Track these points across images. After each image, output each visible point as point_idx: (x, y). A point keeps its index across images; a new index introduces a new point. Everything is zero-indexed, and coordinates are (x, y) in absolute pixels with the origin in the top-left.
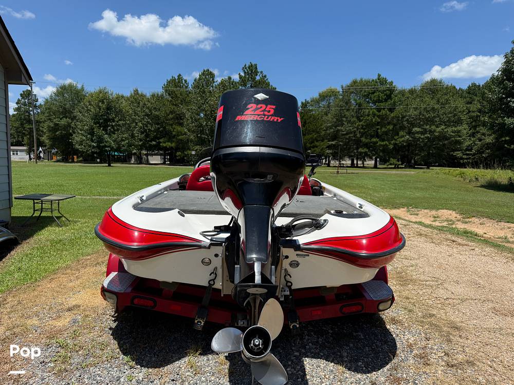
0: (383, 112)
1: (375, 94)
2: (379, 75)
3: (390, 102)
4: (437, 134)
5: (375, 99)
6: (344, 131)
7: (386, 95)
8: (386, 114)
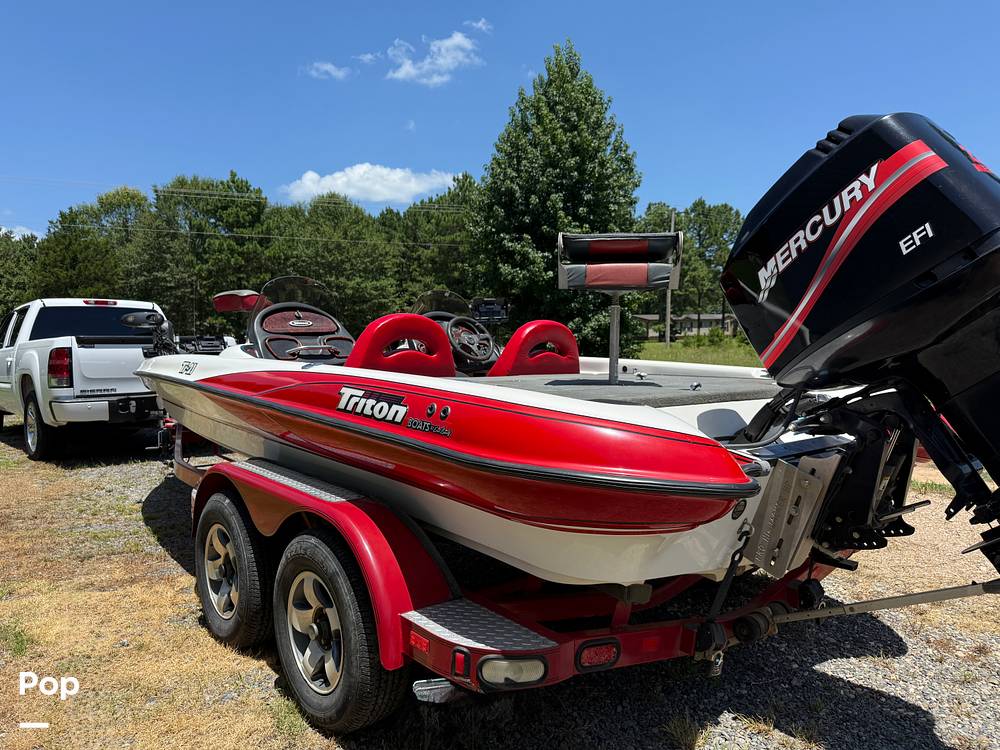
0: (249, 246)
1: (230, 210)
2: (233, 175)
3: (259, 228)
4: (350, 292)
5: (231, 220)
6: (170, 282)
7: (250, 213)
8: (255, 252)
